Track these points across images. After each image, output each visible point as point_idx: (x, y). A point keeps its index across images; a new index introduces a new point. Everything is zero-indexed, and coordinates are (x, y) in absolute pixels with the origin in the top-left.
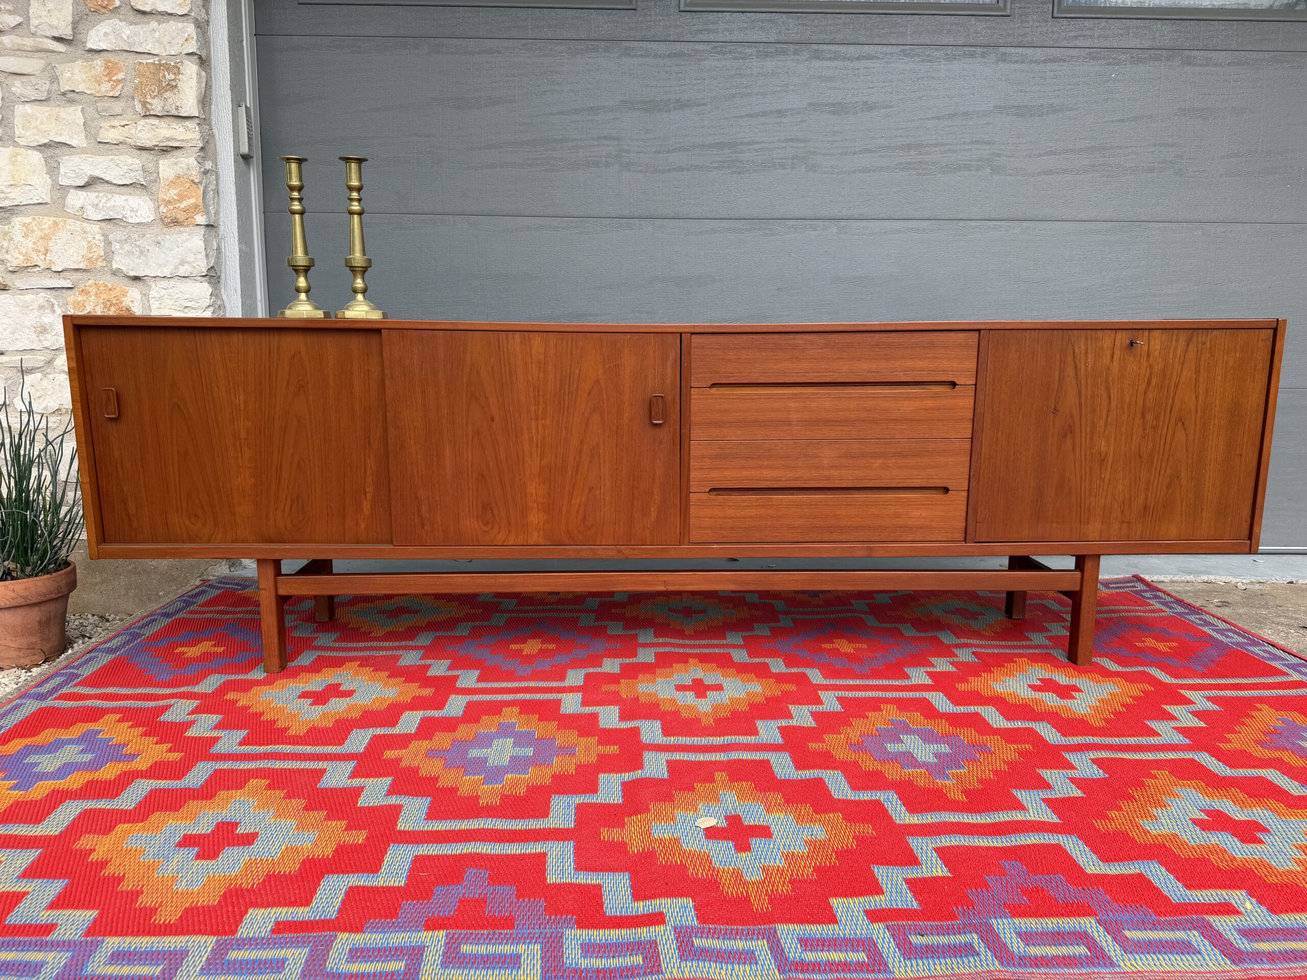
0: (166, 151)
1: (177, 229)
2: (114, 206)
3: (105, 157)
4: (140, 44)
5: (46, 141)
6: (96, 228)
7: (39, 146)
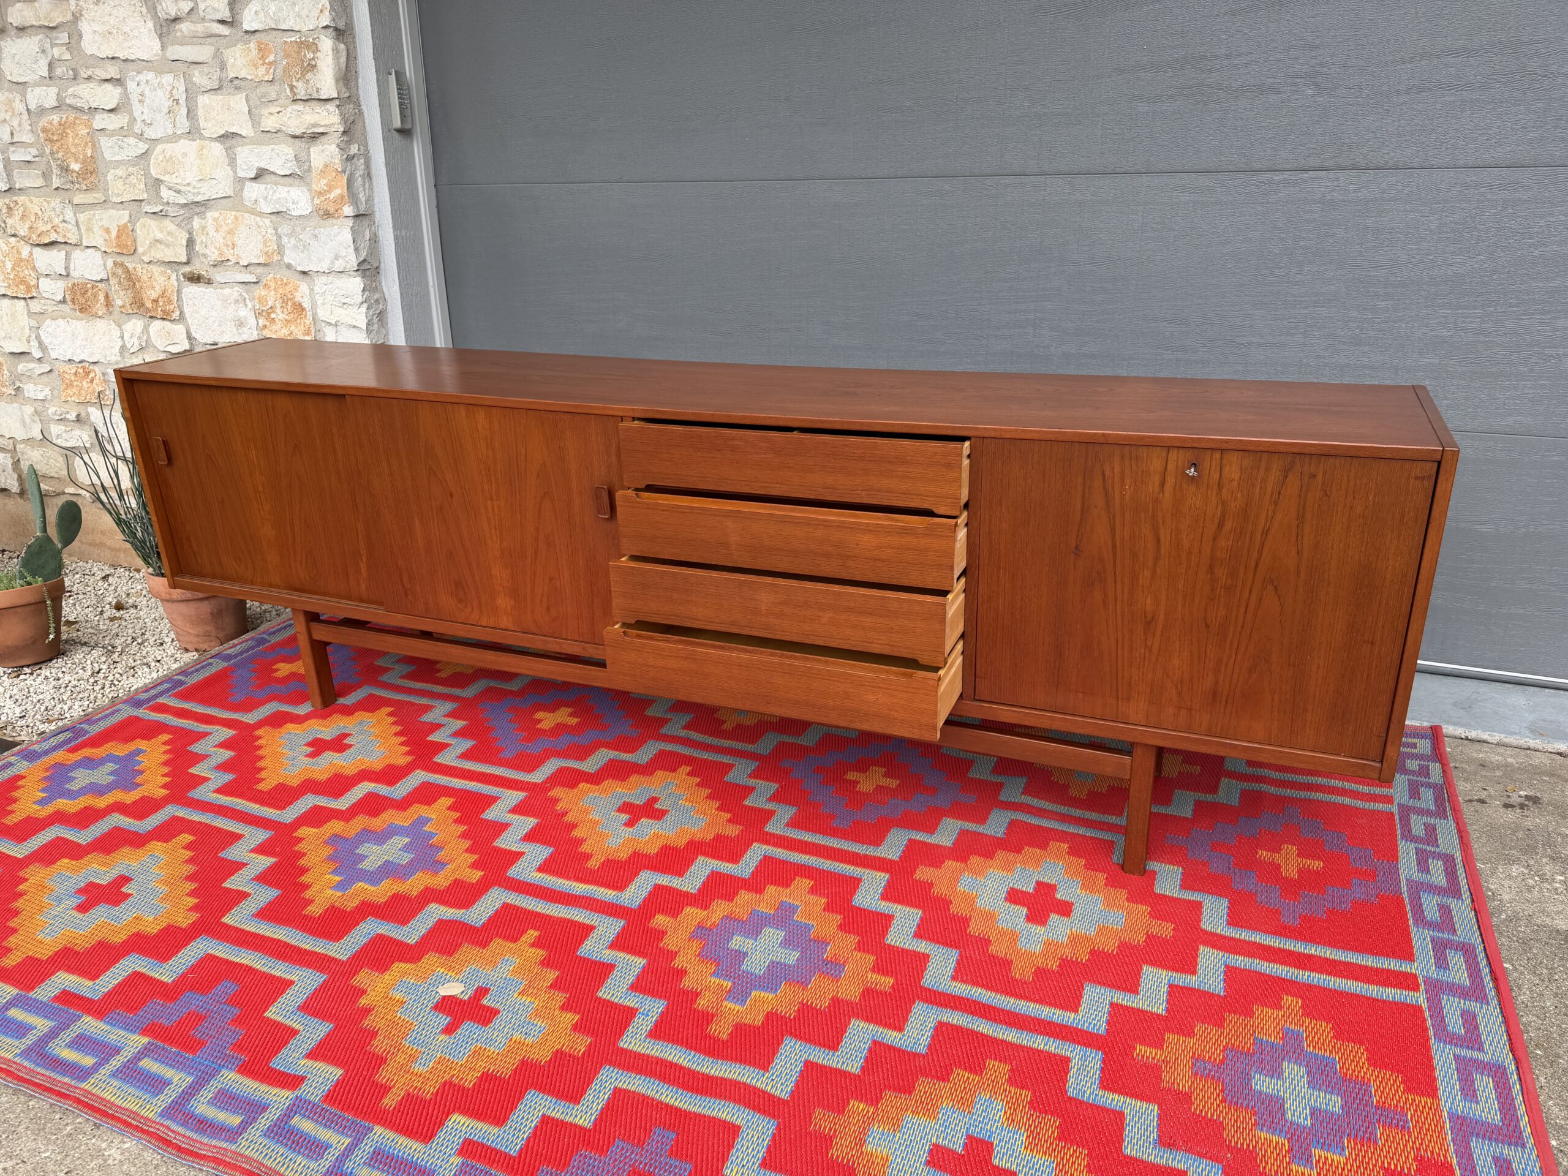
0: (315, 137)
1: (331, 221)
2: (279, 198)
3: (267, 147)
4: (284, 20)
5: (223, 132)
6: (267, 221)
7: (220, 137)
